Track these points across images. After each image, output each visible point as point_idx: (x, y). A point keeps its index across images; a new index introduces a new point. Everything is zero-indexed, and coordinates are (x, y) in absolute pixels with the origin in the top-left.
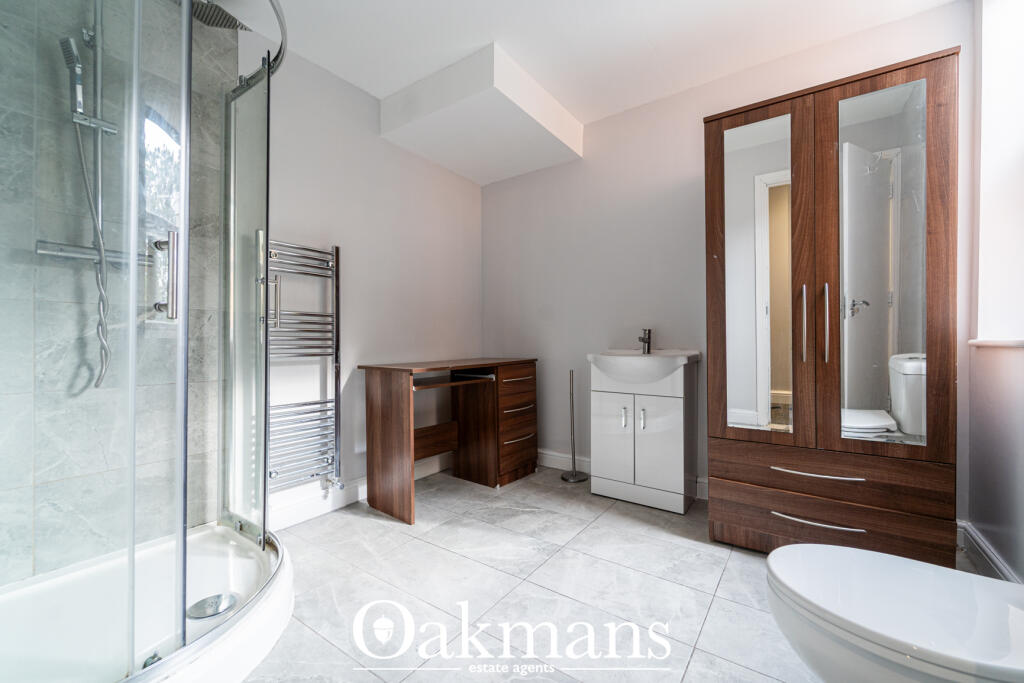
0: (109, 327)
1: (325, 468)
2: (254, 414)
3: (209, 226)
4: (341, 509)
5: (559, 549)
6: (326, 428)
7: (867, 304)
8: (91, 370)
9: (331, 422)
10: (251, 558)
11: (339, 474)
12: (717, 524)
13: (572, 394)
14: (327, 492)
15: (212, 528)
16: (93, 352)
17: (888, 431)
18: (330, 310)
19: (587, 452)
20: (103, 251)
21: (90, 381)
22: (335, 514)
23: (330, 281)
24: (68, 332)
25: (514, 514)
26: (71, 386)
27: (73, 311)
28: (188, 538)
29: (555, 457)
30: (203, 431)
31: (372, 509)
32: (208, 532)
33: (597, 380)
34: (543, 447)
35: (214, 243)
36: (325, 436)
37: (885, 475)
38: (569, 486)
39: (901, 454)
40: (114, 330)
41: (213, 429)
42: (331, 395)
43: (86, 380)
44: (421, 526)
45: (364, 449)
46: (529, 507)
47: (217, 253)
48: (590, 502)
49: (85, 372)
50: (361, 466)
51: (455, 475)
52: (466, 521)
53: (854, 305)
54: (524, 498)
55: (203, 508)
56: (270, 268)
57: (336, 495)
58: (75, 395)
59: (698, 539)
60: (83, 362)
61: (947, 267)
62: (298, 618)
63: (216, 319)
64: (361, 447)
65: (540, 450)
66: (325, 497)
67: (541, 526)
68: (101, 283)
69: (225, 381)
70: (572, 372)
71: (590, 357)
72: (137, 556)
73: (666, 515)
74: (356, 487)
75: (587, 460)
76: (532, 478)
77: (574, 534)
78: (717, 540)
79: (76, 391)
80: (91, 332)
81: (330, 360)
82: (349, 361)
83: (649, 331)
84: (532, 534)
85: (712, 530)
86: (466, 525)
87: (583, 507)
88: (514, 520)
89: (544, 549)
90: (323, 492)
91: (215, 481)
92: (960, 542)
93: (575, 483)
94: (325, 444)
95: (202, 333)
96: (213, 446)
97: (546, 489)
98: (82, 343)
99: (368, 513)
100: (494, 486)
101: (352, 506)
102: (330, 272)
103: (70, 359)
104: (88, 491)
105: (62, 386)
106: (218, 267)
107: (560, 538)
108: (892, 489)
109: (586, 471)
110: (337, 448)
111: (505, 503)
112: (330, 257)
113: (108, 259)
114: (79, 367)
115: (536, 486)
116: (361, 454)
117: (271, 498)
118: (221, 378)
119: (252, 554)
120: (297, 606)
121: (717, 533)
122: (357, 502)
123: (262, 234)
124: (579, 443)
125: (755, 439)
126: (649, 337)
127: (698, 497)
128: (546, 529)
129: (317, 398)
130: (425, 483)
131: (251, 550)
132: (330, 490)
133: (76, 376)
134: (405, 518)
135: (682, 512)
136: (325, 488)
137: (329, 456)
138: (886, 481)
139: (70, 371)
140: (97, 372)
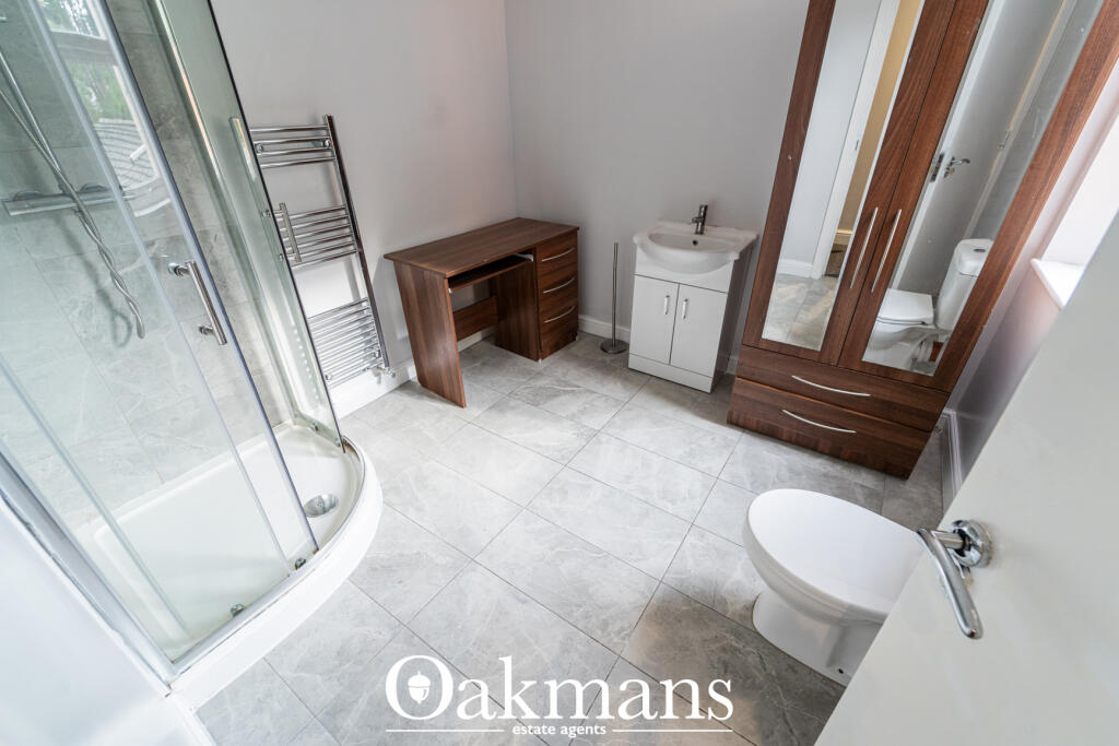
0: (120, 273)
1: (374, 362)
2: (293, 323)
3: (171, 122)
4: (396, 389)
5: (596, 434)
6: (366, 326)
7: (968, 161)
8: (125, 318)
9: (371, 320)
10: (334, 457)
11: (387, 365)
12: (735, 413)
13: (615, 270)
14: (380, 379)
15: (288, 426)
16: (118, 300)
17: (923, 323)
18: (341, 202)
19: (627, 322)
20: (75, 196)
21: (130, 328)
22: (392, 395)
23: (331, 164)
24: (85, 288)
25: (556, 395)
26: (115, 337)
27: (77, 264)
28: (277, 437)
29: (596, 325)
30: (251, 349)
31: (423, 389)
32: (287, 431)
33: (643, 265)
34: (584, 313)
35: (186, 143)
36: (368, 334)
37: (886, 394)
38: (608, 358)
39: (908, 379)
40: (126, 274)
41: (260, 346)
42: (364, 294)
43: (125, 329)
44: (472, 411)
45: (406, 333)
46: (569, 386)
47: (194, 156)
48: (626, 379)
49: (120, 322)
50: (407, 350)
51: (497, 345)
52: (512, 403)
53: (951, 164)
54: (565, 375)
55: (276, 411)
56: (262, 166)
57: (388, 381)
58: (123, 345)
59: (718, 421)
60: (115, 313)
61: (1031, 212)
62: (387, 504)
63: (223, 236)
64: (402, 333)
65: (580, 317)
66: (379, 382)
67: (582, 408)
68: (95, 233)
69: (254, 299)
70: (616, 245)
71: (636, 240)
72: (242, 456)
73: (694, 394)
74: (405, 370)
75: (626, 330)
76: (574, 348)
77: (609, 416)
78: (733, 422)
79: (122, 340)
80: (107, 282)
81: (355, 259)
82: (374, 251)
83: (706, 208)
84: (572, 418)
85: (731, 414)
86: (513, 408)
87: (619, 384)
88: (556, 401)
89: (582, 434)
90: (376, 379)
91: (279, 388)
92: (940, 424)
93: (613, 354)
94: (370, 341)
95: (214, 257)
96: (265, 361)
97: (587, 362)
98: (104, 296)
99: (421, 394)
100: (537, 360)
101: (405, 386)
102: (329, 154)
103: (100, 315)
104: (175, 419)
105: (107, 339)
106: (201, 175)
107: (595, 422)
108: (889, 405)
109: (625, 340)
110: (382, 343)
111: (547, 382)
112: (324, 132)
113: (86, 203)
114: (113, 319)
115: (576, 357)
116: (404, 339)
117: (331, 392)
118: (251, 298)
119: (334, 453)
120: (384, 494)
121: (734, 417)
122: (409, 381)
123: (238, 122)
124: (620, 311)
125: (784, 351)
126: (705, 214)
127: (728, 371)
128: (583, 412)
129: (350, 300)
130: (468, 355)
131: (332, 449)
132: (383, 376)
133: (115, 327)
134: (457, 400)
135: (709, 391)
136: (378, 375)
137: (375, 350)
138: (887, 399)
139: (106, 323)
140: (132, 318)
